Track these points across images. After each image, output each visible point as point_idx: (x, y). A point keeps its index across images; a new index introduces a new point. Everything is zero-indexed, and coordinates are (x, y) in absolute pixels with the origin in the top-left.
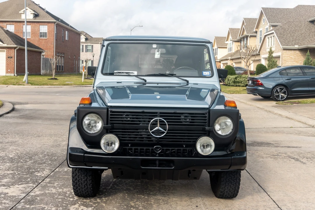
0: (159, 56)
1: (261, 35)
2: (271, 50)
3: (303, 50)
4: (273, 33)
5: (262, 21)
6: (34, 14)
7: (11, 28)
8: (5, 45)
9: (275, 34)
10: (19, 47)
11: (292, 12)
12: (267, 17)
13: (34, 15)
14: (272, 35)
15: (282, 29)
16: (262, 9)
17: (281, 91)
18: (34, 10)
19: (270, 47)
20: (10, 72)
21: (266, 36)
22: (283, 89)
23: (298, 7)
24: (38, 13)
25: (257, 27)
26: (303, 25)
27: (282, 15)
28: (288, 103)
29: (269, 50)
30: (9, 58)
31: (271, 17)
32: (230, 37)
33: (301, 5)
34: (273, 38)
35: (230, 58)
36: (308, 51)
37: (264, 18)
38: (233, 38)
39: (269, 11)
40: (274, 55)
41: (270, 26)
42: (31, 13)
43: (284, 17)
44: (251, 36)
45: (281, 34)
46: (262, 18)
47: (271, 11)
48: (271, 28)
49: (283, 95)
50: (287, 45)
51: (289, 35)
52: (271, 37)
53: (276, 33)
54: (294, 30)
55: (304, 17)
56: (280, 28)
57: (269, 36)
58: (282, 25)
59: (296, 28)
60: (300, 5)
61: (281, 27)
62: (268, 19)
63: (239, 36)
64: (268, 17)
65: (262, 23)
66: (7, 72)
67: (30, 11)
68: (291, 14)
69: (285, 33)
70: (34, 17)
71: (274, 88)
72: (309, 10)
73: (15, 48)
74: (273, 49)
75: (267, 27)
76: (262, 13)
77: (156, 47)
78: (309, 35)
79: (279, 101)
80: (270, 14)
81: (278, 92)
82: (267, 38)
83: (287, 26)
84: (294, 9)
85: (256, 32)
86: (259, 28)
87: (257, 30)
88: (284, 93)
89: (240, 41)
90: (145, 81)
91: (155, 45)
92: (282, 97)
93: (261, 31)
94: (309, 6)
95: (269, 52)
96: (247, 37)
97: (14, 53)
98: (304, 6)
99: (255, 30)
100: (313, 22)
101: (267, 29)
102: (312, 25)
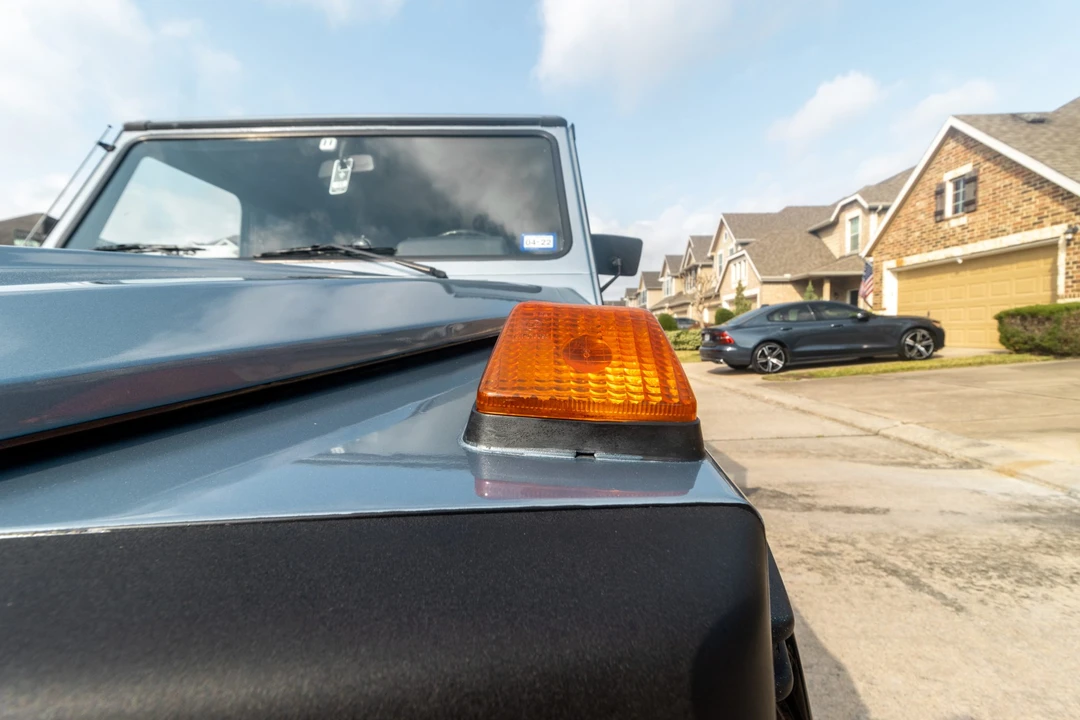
0: (345, 184)
1: (721, 262)
2: (740, 285)
3: (800, 284)
4: (743, 255)
5: (723, 235)
9: (747, 256)
11: (776, 219)
12: (731, 229)
14: (742, 260)
15: (760, 247)
16: (722, 217)
17: (770, 355)
19: (738, 279)
21: (729, 262)
22: (775, 349)
23: (788, 210)
25: (714, 249)
26: (798, 239)
27: (758, 224)
28: (788, 376)
29: (737, 285)
31: (739, 229)
32: (668, 271)
33: (792, 207)
34: (743, 262)
35: (667, 305)
36: (810, 283)
37: (726, 232)
38: (672, 272)
39: (734, 219)
40: (746, 293)
41: (738, 244)
43: (762, 227)
44: (704, 266)
45: (757, 255)
46: (722, 232)
47: (737, 219)
48: (740, 248)
49: (775, 361)
50: (770, 275)
51: (773, 257)
52: (740, 262)
53: (749, 254)
54: (781, 249)
55: (797, 226)
56: (757, 246)
57: (737, 262)
58: (759, 241)
59: (786, 245)
60: (790, 207)
61: (758, 243)
62: (734, 233)
63: (683, 267)
64: (733, 229)
65: (723, 240)
68: (775, 223)
69: (766, 254)
71: (756, 348)
72: (805, 214)
74: (744, 284)
75: (732, 246)
76: (722, 223)
77: (332, 147)
78: (810, 256)
79: (768, 373)
80: (737, 224)
81: (765, 357)
82: (732, 265)
83: (769, 242)
84: (779, 213)
85: (712, 258)
86: (717, 251)
87: (713, 254)
88: (778, 357)
89: (683, 276)
91: (328, 140)
92: (775, 366)
93: (721, 256)
94: (806, 207)
95: (737, 289)
96: (695, 268)
98: (797, 207)
99: (709, 254)
100: (816, 233)
101: (732, 251)
102: (814, 238)
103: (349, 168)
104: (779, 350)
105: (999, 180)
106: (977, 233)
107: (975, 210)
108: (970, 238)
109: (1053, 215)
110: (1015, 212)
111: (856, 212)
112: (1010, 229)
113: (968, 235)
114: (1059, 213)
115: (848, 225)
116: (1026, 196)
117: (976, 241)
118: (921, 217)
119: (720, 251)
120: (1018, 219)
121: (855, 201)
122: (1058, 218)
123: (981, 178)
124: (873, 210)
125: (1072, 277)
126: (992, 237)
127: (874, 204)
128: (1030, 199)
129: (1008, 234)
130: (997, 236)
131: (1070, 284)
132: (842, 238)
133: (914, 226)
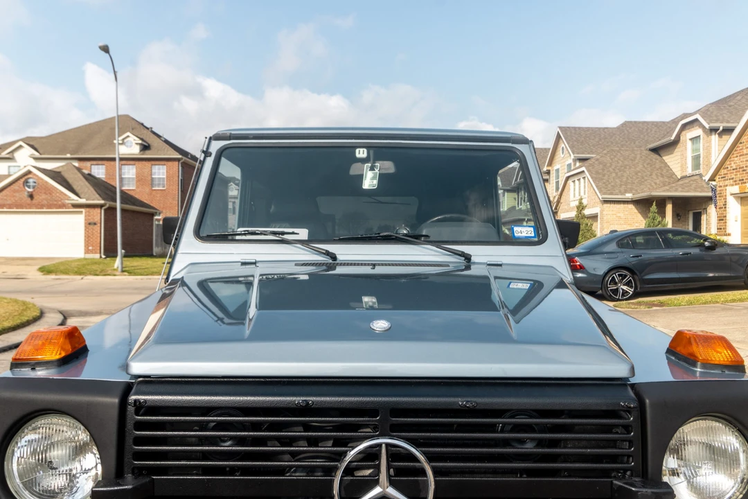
0: (375, 182)
1: (558, 177)
2: (581, 203)
3: (643, 204)
4: (583, 172)
5: (559, 151)
6: (141, 144)
7: (99, 171)
8: (83, 201)
9: (587, 174)
10: (109, 204)
11: (614, 134)
12: (568, 143)
13: (142, 147)
14: (581, 177)
15: (600, 163)
16: (558, 129)
17: (621, 281)
18: (141, 137)
19: (578, 197)
20: (92, 252)
21: (568, 178)
22: (626, 276)
23: (626, 124)
24: (149, 142)
25: (550, 164)
26: (638, 156)
27: (597, 139)
28: (639, 304)
29: (577, 203)
30: (89, 224)
31: (575, 143)
33: (631, 122)
34: (582, 180)
36: (654, 204)
37: (563, 145)
39: (571, 132)
40: (587, 212)
41: (575, 160)
42: (137, 144)
43: (600, 143)
45: (597, 173)
46: (559, 146)
47: (575, 133)
48: (578, 164)
49: (625, 288)
50: (611, 194)
51: (614, 175)
52: (579, 180)
53: (589, 171)
54: (622, 166)
55: (637, 143)
56: (596, 162)
57: (576, 178)
58: (598, 157)
59: (626, 163)
60: (628, 122)
61: (597, 160)
62: (572, 147)
63: (516, 180)
64: (571, 143)
65: (559, 154)
66: (87, 251)
67: (135, 140)
68: (614, 138)
69: (605, 172)
70: (141, 151)
71: (606, 274)
72: (644, 130)
73: (101, 206)
74: (585, 202)
75: (570, 161)
76: (558, 137)
77: (365, 155)
78: (651, 175)
79: (618, 300)
80: (574, 139)
81: (616, 283)
82: (570, 182)
83: (608, 159)
84: (618, 128)
85: (548, 172)
86: (553, 165)
87: (549, 168)
88: (628, 284)
89: (516, 190)
90: (334, 257)
92: (625, 292)
93: (557, 171)
94: (645, 122)
95: (578, 207)
97: (99, 215)
98: (635, 122)
99: (545, 169)
100: (656, 150)
101: (569, 165)
102: (655, 156)
103: (377, 170)
104: (629, 277)
111: (697, 132)
115: (689, 143)
119: (556, 166)
121: (696, 120)
124: (713, 130)
127: (715, 125)
132: (684, 157)
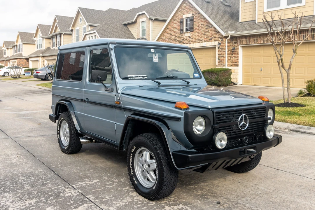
0: (158, 60)
4: (95, 33)
5: (79, 20)
9: (97, 34)
11: (105, 14)
12: (84, 17)
14: (93, 35)
15: (103, 29)
16: (79, 9)
21: (86, 35)
23: (110, 10)
25: (73, 26)
26: (119, 27)
27: (98, 16)
31: (88, 17)
32: (40, 33)
33: (112, 9)
35: (41, 55)
37: (81, 17)
38: (43, 35)
39: (85, 11)
41: (88, 26)
43: (100, 18)
44: (65, 34)
45: (102, 34)
46: (79, 17)
47: (87, 12)
52: (92, 37)
53: (98, 33)
54: (112, 32)
55: (116, 20)
56: (101, 29)
57: (90, 36)
58: (101, 26)
59: (114, 30)
60: (111, 9)
61: (101, 27)
62: (86, 19)
63: (51, 32)
64: (86, 17)
65: (79, 22)
68: (105, 16)
69: (105, 34)
72: (118, 14)
75: (85, 26)
76: (78, 12)
77: (154, 51)
80: (87, 15)
83: (106, 27)
84: (106, 11)
85: (72, 31)
86: (75, 27)
87: (73, 28)
89: (51, 38)
93: (78, 30)
94: (118, 10)
96: (60, 34)
98: (114, 9)
99: (71, 29)
100: (126, 25)
101: (85, 28)
103: (157, 56)
105: (200, 22)
106: (194, 40)
107: (193, 31)
108: (192, 42)
109: (214, 38)
110: (204, 35)
112: (203, 40)
113: (191, 40)
114: (216, 38)
115: (141, 23)
116: (208, 30)
117: (193, 43)
118: (175, 30)
119: (77, 28)
120: (205, 37)
121: (144, 14)
122: (216, 39)
123: (195, 20)
125: (219, 60)
126: (198, 42)
127: (152, 17)
128: (208, 31)
129: (203, 42)
130: (200, 42)
131: (219, 62)
132: (139, 30)
133: (173, 33)
